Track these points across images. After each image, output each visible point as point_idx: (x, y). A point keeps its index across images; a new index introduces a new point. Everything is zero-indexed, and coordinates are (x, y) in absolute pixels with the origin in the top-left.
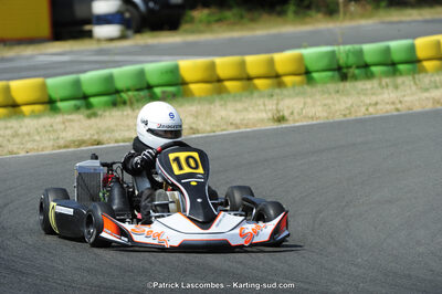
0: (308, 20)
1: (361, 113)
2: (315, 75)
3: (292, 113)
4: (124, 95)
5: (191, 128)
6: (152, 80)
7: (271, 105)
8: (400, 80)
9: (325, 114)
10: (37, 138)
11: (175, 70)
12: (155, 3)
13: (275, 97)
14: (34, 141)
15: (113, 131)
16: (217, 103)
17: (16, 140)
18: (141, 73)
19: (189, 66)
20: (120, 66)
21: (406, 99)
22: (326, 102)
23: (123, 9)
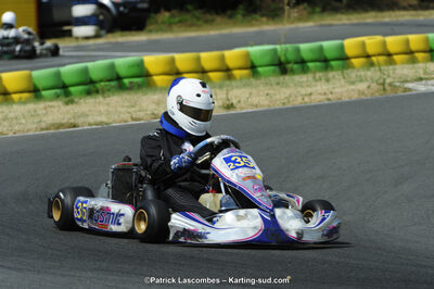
0: (254, 22)
1: (298, 102)
2: (260, 69)
3: (239, 102)
4: (98, 85)
5: (153, 114)
6: (122, 72)
7: (221, 94)
8: (331, 74)
9: (266, 103)
10: (23, 121)
11: (141, 64)
12: (125, 7)
13: (225, 88)
14: (21, 124)
15: (87, 116)
17: (6, 123)
18: (112, 66)
19: (153, 61)
20: (94, 61)
21: (336, 90)
23: (98, 12)
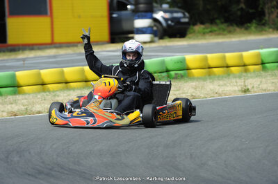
0: (264, 32)
2: (267, 65)
3: (253, 87)
6: (170, 67)
7: (240, 82)
9: (273, 88)
11: (183, 61)
12: (172, 22)
13: (243, 78)
16: (208, 81)
18: (163, 62)
19: (191, 59)
20: (149, 59)
22: (274, 81)
23: (153, 25)
